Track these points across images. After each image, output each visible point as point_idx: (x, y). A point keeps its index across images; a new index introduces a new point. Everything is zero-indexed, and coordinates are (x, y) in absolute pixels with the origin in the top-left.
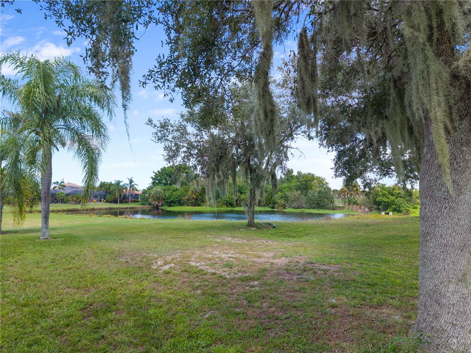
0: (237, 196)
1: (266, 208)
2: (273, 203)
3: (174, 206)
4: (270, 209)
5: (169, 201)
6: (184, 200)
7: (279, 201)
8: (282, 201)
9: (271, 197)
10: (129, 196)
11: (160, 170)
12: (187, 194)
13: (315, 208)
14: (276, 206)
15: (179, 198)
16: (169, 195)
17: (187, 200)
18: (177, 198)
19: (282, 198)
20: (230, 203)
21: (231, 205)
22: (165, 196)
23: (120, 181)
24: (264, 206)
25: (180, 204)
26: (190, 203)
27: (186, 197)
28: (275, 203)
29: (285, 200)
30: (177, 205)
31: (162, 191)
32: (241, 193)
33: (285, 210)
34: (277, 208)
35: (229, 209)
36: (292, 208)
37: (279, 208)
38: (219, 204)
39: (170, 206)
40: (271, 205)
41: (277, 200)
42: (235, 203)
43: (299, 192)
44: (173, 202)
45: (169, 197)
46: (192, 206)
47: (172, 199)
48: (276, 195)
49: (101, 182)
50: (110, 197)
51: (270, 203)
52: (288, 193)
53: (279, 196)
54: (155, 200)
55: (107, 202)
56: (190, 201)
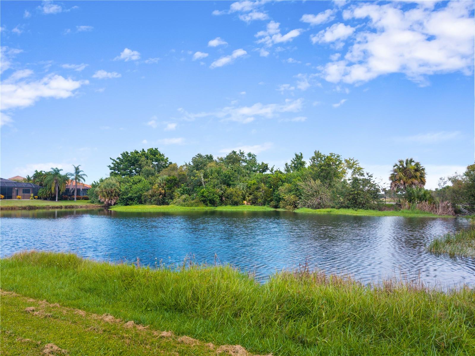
0: (222, 190)
1: (265, 207)
2: (276, 200)
3: (131, 204)
4: (273, 209)
5: (125, 197)
6: (146, 196)
7: (286, 197)
8: (291, 197)
9: (274, 191)
10: (73, 192)
11: (120, 157)
12: (152, 188)
13: (348, 207)
14: (281, 204)
15: (138, 194)
16: (126, 189)
17: (151, 196)
18: (136, 193)
19: (290, 192)
20: (210, 200)
21: (213, 203)
22: (120, 191)
23: (59, 169)
24: (263, 204)
25: (140, 201)
26: (155, 200)
27: (150, 192)
28: (279, 200)
29: (296, 194)
30: (136, 204)
31: (118, 184)
32: (229, 185)
33: (297, 211)
34: (284, 207)
35: (210, 208)
36: (308, 207)
37: (287, 207)
38: (193, 202)
39: (127, 205)
40: (273, 203)
41: (282, 195)
42: (218, 200)
43: (318, 182)
44: (131, 199)
45: (125, 192)
46: (157, 204)
47: (130, 195)
48: (280, 188)
49: (36, 171)
50: (43, 192)
51: (271, 200)
52: (301, 184)
53: (286, 189)
54: (104, 196)
55: (39, 198)
56: (154, 198)
